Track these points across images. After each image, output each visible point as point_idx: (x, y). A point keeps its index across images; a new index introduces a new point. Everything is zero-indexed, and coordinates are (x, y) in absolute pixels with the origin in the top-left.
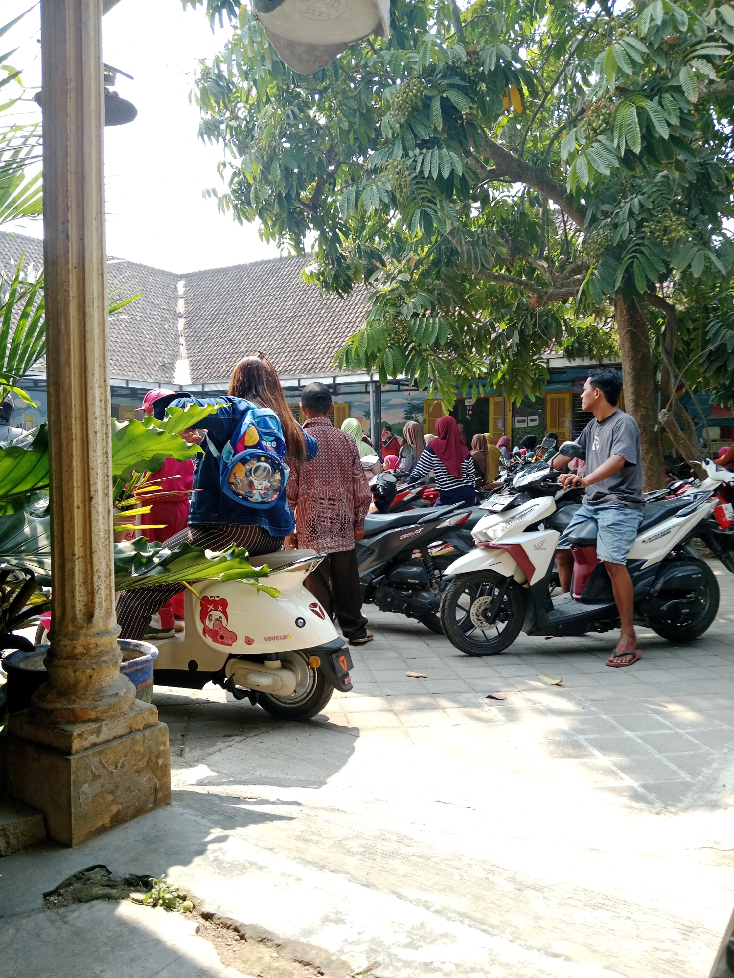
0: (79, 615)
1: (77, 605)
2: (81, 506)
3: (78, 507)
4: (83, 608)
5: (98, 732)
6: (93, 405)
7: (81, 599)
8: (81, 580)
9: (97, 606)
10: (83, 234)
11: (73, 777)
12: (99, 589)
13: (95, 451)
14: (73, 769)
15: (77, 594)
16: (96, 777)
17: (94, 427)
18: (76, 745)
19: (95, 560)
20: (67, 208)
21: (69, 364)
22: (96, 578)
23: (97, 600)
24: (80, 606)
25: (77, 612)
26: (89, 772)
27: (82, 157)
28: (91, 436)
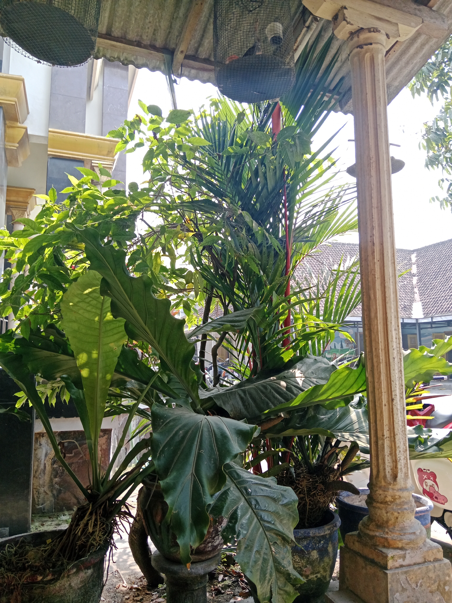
0: (388, 476)
1: (387, 469)
2: (387, 404)
3: (385, 405)
4: (390, 471)
5: (404, 557)
6: (392, 341)
7: (389, 465)
8: (389, 452)
9: (399, 471)
10: (382, 241)
11: (389, 586)
12: (400, 459)
13: (394, 370)
14: (389, 580)
15: (386, 462)
16: (404, 590)
17: (393, 354)
18: (390, 564)
19: (396, 440)
20: (373, 228)
21: (376, 317)
22: (398, 452)
23: (399, 467)
24: (388, 469)
25: (387, 473)
26: (399, 585)
27: (381, 198)
28: (391, 360)
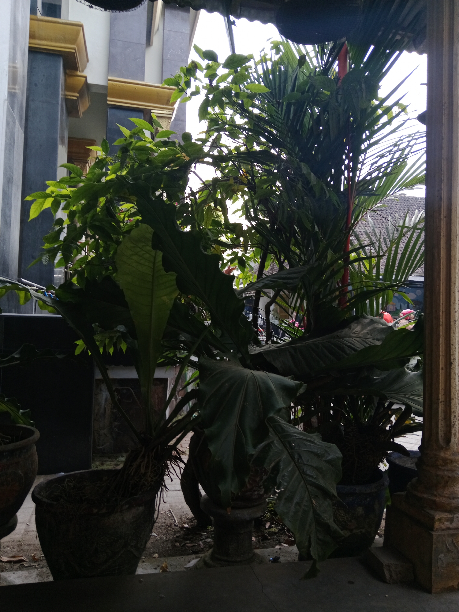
0: (441, 440)
1: (440, 433)
2: (444, 368)
3: (442, 369)
4: (443, 435)
5: (451, 520)
6: (454, 303)
7: (442, 429)
8: (443, 417)
9: (453, 436)
10: (451, 196)
11: (434, 546)
12: (455, 424)
13: (454, 333)
14: (434, 541)
15: (440, 425)
16: (448, 551)
17: (454, 317)
18: (437, 525)
19: (452, 404)
20: (441, 181)
21: (439, 277)
22: (452, 416)
23: (453, 432)
25: (440, 437)
26: (445, 547)
27: (452, 148)
28: (452, 323)
